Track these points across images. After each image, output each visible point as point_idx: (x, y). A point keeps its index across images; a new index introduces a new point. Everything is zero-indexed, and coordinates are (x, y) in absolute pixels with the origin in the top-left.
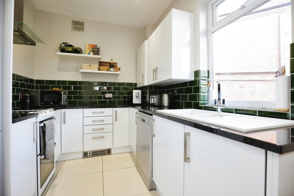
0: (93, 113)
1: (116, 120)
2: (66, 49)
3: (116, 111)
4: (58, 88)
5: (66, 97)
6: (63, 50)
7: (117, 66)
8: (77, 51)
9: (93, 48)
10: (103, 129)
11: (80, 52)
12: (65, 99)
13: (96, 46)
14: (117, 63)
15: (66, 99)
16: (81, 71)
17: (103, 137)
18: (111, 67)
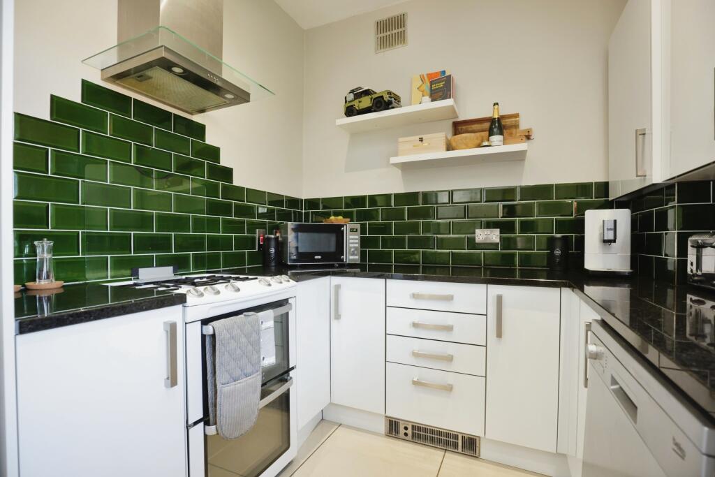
0: (415, 296)
1: (499, 334)
2: (356, 105)
3: (499, 299)
4: (340, 217)
5: (357, 241)
6: (350, 111)
7: (516, 126)
8: (382, 103)
9: (431, 83)
10: (450, 359)
11: (390, 103)
12: (354, 247)
13: (444, 72)
14: (516, 116)
15: (357, 245)
16: (394, 160)
17: (449, 388)
18: (491, 133)
